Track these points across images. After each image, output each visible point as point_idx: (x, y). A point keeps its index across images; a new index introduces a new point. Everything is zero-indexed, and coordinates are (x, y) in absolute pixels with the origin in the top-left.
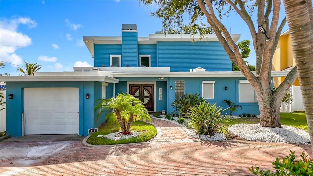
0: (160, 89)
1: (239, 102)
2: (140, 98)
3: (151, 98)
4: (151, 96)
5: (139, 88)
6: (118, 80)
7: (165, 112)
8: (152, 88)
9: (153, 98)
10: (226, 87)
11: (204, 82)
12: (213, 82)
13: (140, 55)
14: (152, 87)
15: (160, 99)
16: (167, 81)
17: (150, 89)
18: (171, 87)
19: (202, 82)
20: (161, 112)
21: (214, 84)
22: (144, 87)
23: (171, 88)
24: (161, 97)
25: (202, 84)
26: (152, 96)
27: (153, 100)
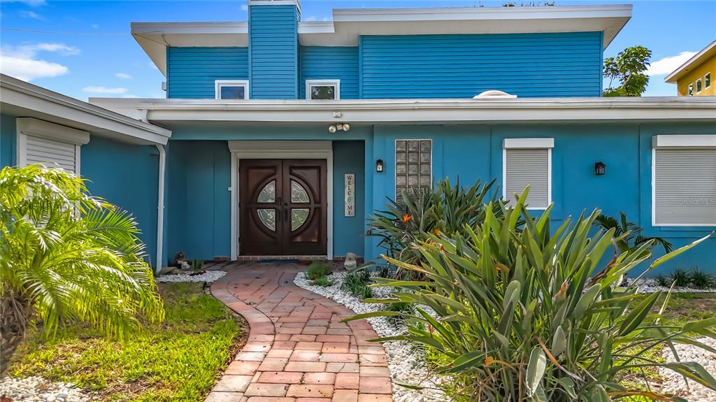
0: (349, 178)
1: (654, 224)
2: (279, 208)
3: (315, 209)
4: (315, 203)
5: (274, 174)
6: (169, 133)
7: (355, 262)
8: (319, 173)
9: (323, 209)
10: (599, 165)
11: (509, 143)
12: (549, 143)
13: (308, 82)
14: (319, 168)
15: (347, 215)
16: (363, 142)
17: (311, 175)
18: (380, 162)
19: (501, 143)
20: (344, 259)
21: (550, 152)
22: (291, 168)
23: (380, 168)
24: (353, 204)
25: (504, 152)
26: (320, 202)
27: (323, 215)
